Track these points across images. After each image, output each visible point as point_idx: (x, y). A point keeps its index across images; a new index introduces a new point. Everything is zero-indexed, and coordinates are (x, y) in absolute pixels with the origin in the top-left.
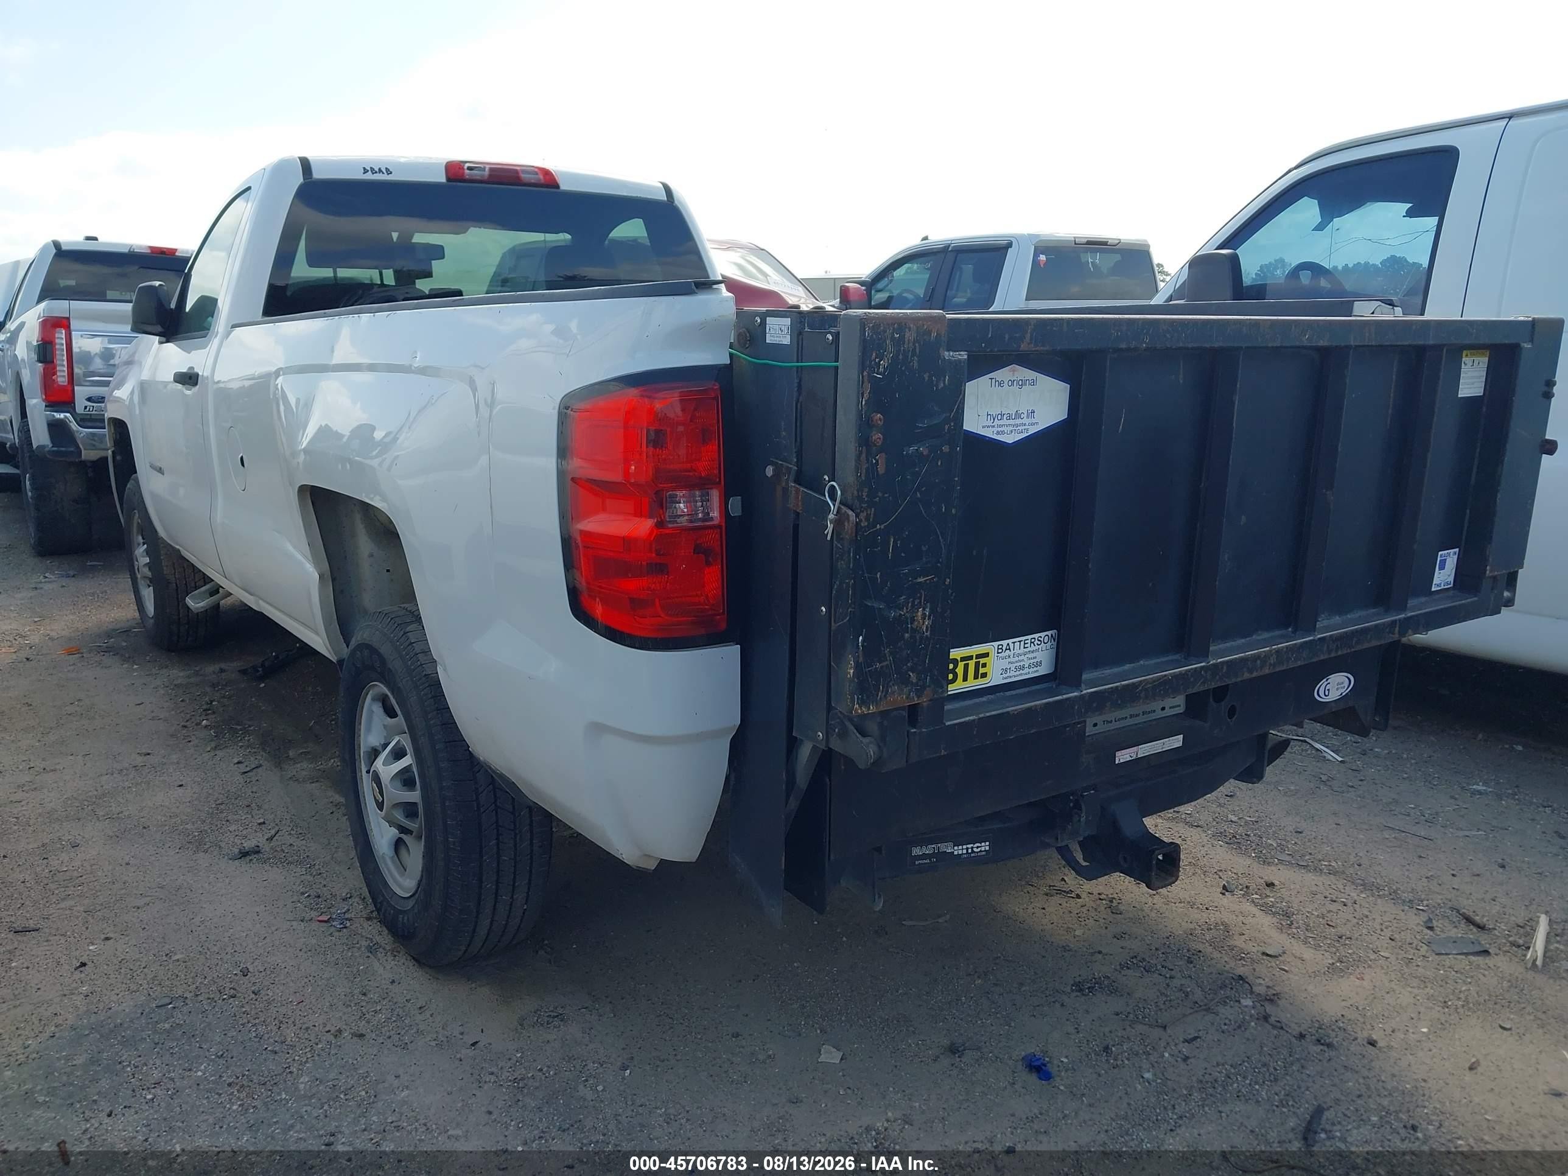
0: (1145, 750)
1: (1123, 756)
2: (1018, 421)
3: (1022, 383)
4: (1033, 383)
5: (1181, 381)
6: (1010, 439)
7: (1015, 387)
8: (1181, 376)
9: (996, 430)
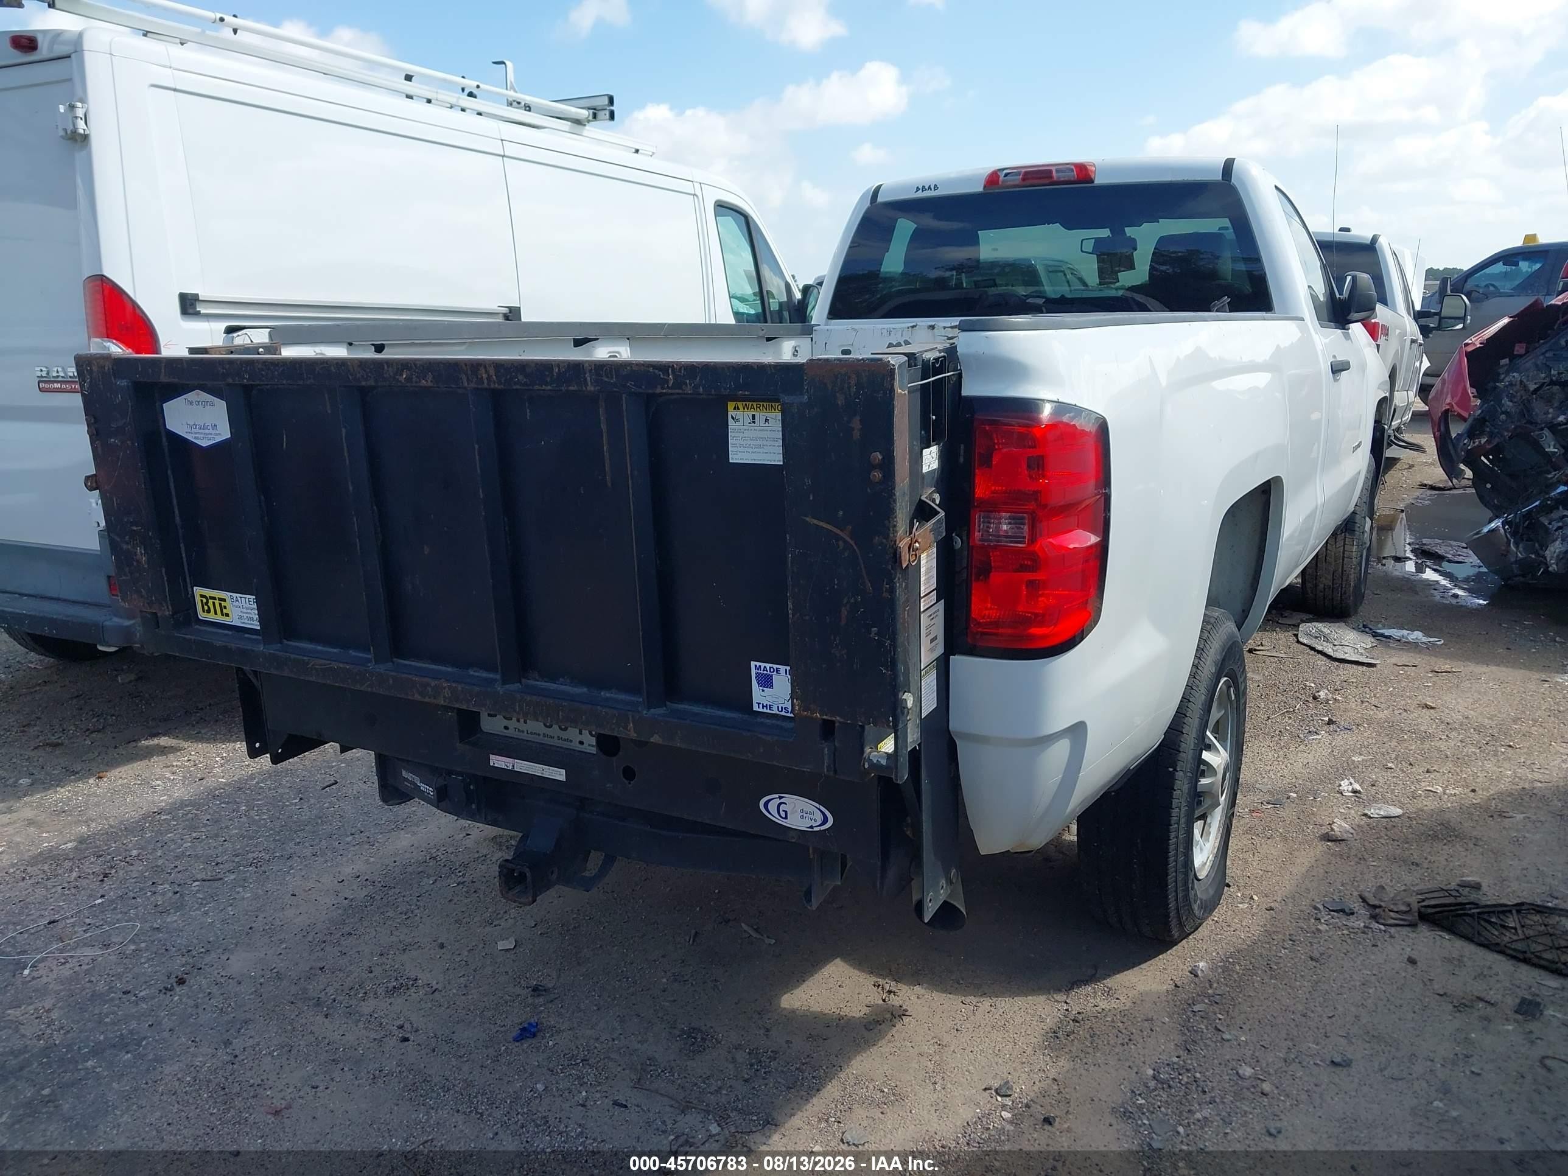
0: (522, 766)
1: (498, 761)
2: (207, 431)
3: (205, 404)
4: (212, 404)
5: (329, 412)
6: (204, 443)
7: (201, 407)
8: (328, 407)
9: (194, 436)
